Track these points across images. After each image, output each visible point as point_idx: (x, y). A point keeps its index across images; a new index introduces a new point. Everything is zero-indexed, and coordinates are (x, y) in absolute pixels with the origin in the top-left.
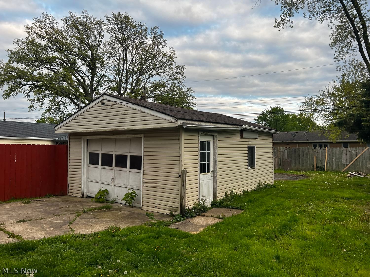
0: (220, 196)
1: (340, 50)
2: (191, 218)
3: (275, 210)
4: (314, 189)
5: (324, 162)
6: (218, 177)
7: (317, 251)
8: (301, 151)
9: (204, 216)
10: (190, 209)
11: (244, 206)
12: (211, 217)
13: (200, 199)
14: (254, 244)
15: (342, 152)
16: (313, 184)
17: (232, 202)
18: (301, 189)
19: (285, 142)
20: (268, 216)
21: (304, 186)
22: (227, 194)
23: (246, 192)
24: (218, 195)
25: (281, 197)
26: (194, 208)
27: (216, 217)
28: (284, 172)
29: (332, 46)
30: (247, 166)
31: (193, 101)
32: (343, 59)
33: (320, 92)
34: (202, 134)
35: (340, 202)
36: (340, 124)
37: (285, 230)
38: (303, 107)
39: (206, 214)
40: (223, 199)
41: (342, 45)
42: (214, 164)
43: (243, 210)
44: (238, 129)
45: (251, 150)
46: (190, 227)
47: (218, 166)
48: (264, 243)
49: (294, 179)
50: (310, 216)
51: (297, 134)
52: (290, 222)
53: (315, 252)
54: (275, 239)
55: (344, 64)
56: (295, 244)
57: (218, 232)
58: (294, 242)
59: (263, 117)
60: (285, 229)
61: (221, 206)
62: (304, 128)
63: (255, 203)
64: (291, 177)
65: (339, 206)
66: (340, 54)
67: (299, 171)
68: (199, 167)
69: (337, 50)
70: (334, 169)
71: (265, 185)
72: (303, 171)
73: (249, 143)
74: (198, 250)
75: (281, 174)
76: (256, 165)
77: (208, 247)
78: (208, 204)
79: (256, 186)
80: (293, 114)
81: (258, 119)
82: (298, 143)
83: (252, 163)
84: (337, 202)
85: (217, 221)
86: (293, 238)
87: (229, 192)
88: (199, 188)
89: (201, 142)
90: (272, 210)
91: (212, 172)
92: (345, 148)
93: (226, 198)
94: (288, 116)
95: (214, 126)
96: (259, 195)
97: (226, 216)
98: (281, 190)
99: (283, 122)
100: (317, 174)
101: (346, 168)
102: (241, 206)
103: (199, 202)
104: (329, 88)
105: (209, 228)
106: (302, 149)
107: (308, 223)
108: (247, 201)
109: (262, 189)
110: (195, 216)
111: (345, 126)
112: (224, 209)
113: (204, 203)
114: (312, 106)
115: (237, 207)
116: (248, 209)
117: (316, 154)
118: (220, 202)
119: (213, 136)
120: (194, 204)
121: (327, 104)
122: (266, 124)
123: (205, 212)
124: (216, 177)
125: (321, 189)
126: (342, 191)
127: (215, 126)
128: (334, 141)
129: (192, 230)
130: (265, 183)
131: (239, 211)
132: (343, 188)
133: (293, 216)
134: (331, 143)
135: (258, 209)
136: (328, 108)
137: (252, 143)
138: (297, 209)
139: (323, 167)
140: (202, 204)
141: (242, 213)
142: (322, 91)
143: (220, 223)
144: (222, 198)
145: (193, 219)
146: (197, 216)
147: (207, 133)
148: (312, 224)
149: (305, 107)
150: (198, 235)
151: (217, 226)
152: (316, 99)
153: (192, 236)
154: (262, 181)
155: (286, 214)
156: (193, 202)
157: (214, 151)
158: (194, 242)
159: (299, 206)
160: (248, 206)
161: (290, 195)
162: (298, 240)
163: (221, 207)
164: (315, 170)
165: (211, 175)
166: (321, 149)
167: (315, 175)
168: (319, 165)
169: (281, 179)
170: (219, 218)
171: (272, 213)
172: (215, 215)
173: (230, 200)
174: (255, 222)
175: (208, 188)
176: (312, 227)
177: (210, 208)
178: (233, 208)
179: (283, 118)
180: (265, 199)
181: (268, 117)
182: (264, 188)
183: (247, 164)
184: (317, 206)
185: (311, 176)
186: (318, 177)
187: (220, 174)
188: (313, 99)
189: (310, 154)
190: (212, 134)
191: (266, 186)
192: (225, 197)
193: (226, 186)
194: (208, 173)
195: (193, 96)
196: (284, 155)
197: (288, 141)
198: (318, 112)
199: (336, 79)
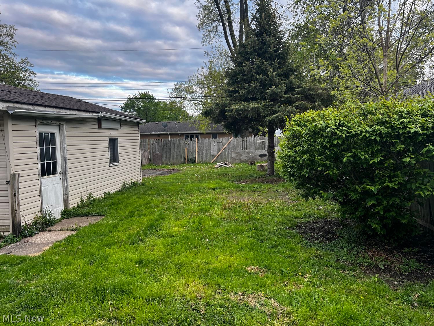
0: (74, 203)
1: (207, 33)
2: (31, 236)
3: (142, 211)
4: (184, 183)
5: (195, 154)
6: (69, 179)
7: (182, 246)
8: (172, 143)
9: (49, 231)
10: (28, 225)
11: (105, 211)
12: (61, 230)
13: (44, 210)
14: (115, 253)
15: (211, 143)
16: (183, 177)
17: (90, 208)
18: (171, 184)
19: (156, 133)
20: (133, 218)
21: (174, 181)
22: (83, 199)
23: (109, 194)
24: (70, 202)
25: (149, 195)
26: (36, 223)
27: (68, 230)
28: (155, 167)
29: (199, 28)
30: (108, 163)
31: (31, 78)
32: (210, 44)
33: (189, 78)
34: (41, 123)
35: (207, 193)
36: (206, 114)
37: (151, 231)
38: (173, 94)
39: (53, 228)
40: (78, 206)
41: (209, 28)
42: (62, 162)
43: (103, 215)
44: (93, 116)
45: (113, 143)
46: (29, 248)
47: (69, 165)
48: (127, 250)
49: (165, 174)
50: (178, 212)
51: (168, 125)
52: (157, 221)
53: (180, 248)
54: (140, 243)
55: (211, 50)
56: (161, 243)
57: (70, 248)
58: (160, 241)
59: (131, 104)
60: (151, 229)
61: (74, 215)
62: (176, 118)
63: (119, 206)
64: (162, 172)
65: (206, 198)
66: (207, 38)
67: (170, 165)
68: (40, 168)
69: (204, 33)
70: (204, 161)
71: (131, 183)
72: (174, 165)
73: (109, 135)
74: (40, 275)
75: (151, 170)
76: (119, 161)
77: (54, 268)
78: (57, 214)
79: (120, 185)
80: (164, 102)
81: (124, 106)
82: (170, 134)
83: (114, 158)
84: (204, 193)
85: (70, 233)
86: (160, 238)
87: (85, 197)
88: (41, 196)
89: (41, 135)
90: (138, 210)
91: (60, 173)
92: (213, 139)
93: (82, 205)
94: (158, 103)
95: (59, 112)
96: (123, 196)
97: (82, 227)
98: (150, 188)
99: (153, 111)
100: (188, 167)
101: (215, 158)
102: (101, 212)
103: (42, 214)
104: (198, 74)
105: (57, 245)
106: (172, 140)
107: (176, 219)
108: (109, 205)
109: (128, 188)
110: (37, 233)
111: (211, 116)
112: (79, 218)
113: (49, 215)
114: (182, 93)
115: (96, 214)
116: (110, 213)
117: (187, 145)
118: (74, 210)
119: (59, 126)
120: (35, 218)
121: (196, 92)
122: (135, 112)
123: (52, 226)
124: (66, 179)
125: (191, 182)
126: (210, 182)
127: (61, 112)
128: (204, 132)
129: (31, 252)
130: (132, 181)
131: (98, 217)
132: (211, 178)
133: (161, 214)
134: (202, 134)
135: (122, 212)
136: (197, 96)
137: (114, 135)
138: (166, 206)
139: (194, 159)
140: (47, 216)
141: (103, 219)
142: (191, 77)
143: (73, 236)
144: (76, 205)
145: (34, 237)
146: (40, 233)
147: (49, 122)
148: (179, 219)
149: (175, 94)
150: (39, 257)
151: (68, 240)
152: (185, 85)
153: (31, 259)
154: (127, 180)
155: (153, 213)
156: (33, 215)
157: (62, 146)
158: (33, 267)
159: (168, 202)
160: (110, 211)
161: (159, 191)
162: (164, 239)
163: (75, 217)
164: (186, 162)
165: (59, 178)
166: (191, 140)
167: (186, 168)
168: (190, 157)
169: (151, 175)
170: (72, 230)
171: (138, 214)
172: (66, 227)
173: (87, 206)
174: (117, 227)
175: (56, 194)
176: (179, 222)
177: (60, 220)
178: (91, 215)
179: (154, 106)
180: (131, 200)
181: (136, 104)
182: (131, 187)
183: (108, 160)
184: (186, 200)
185: (182, 170)
186: (188, 170)
187: (71, 175)
188: (183, 85)
189: (181, 146)
190: (58, 123)
191: (133, 185)
192: (80, 203)
193: (81, 189)
194: (54, 175)
195: (32, 71)
196: (154, 148)
197: (159, 133)
198: (188, 100)
199: (204, 65)
